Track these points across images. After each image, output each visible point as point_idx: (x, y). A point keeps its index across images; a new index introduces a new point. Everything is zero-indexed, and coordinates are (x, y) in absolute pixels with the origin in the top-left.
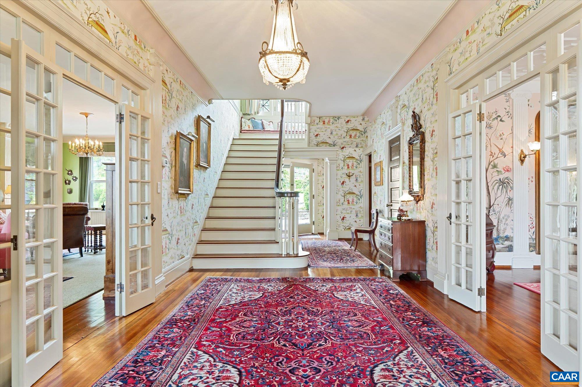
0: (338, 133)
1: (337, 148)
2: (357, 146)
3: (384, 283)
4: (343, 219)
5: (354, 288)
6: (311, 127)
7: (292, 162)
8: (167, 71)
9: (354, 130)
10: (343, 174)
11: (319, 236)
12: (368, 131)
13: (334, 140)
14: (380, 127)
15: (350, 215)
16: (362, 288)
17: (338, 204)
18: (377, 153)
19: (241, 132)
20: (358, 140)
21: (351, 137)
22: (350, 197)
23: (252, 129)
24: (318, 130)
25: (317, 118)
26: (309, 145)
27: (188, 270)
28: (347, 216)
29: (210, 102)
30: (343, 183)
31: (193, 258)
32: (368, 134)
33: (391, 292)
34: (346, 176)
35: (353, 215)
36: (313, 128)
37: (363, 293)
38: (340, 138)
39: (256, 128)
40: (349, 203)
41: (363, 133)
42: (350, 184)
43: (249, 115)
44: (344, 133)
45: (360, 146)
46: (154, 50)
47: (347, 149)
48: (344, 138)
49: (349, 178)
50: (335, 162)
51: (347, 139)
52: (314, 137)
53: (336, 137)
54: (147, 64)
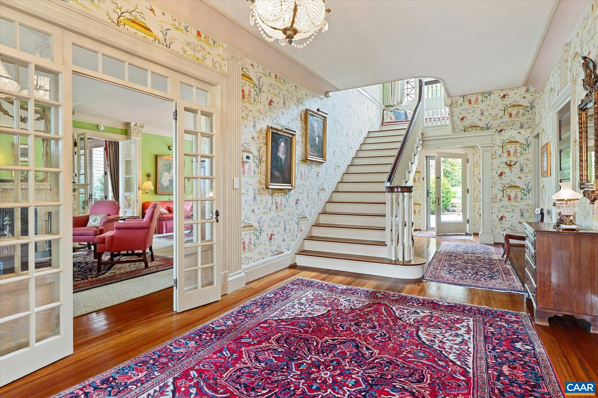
0: (491, 113)
1: (491, 132)
2: (522, 127)
3: (516, 326)
4: (502, 218)
5: (458, 325)
6: (454, 109)
7: (437, 153)
8: (252, 65)
9: (514, 106)
10: (501, 163)
11: (472, 238)
12: (535, 105)
13: (487, 122)
14: (548, 95)
15: (511, 214)
16: (472, 327)
17: (494, 199)
18: (545, 132)
19: (382, 125)
20: (523, 119)
21: (511, 115)
22: (512, 193)
23: (395, 121)
24: (463, 112)
25: (459, 98)
26: (454, 132)
27: (287, 266)
28: (506, 215)
29: (326, 94)
30: (501, 174)
31: (296, 254)
32: (536, 110)
33: (518, 345)
34: (505, 166)
35: (517, 215)
36: (457, 110)
37: (466, 337)
38: (495, 118)
39: (398, 119)
40: (510, 199)
41: (528, 109)
42: (511, 176)
43: (392, 106)
44: (500, 111)
45: (525, 126)
46: (226, 44)
47: (506, 131)
48: (501, 118)
49: (510, 168)
50: (490, 148)
51: (506, 118)
52: (458, 121)
53: (490, 118)
54: (217, 59)
